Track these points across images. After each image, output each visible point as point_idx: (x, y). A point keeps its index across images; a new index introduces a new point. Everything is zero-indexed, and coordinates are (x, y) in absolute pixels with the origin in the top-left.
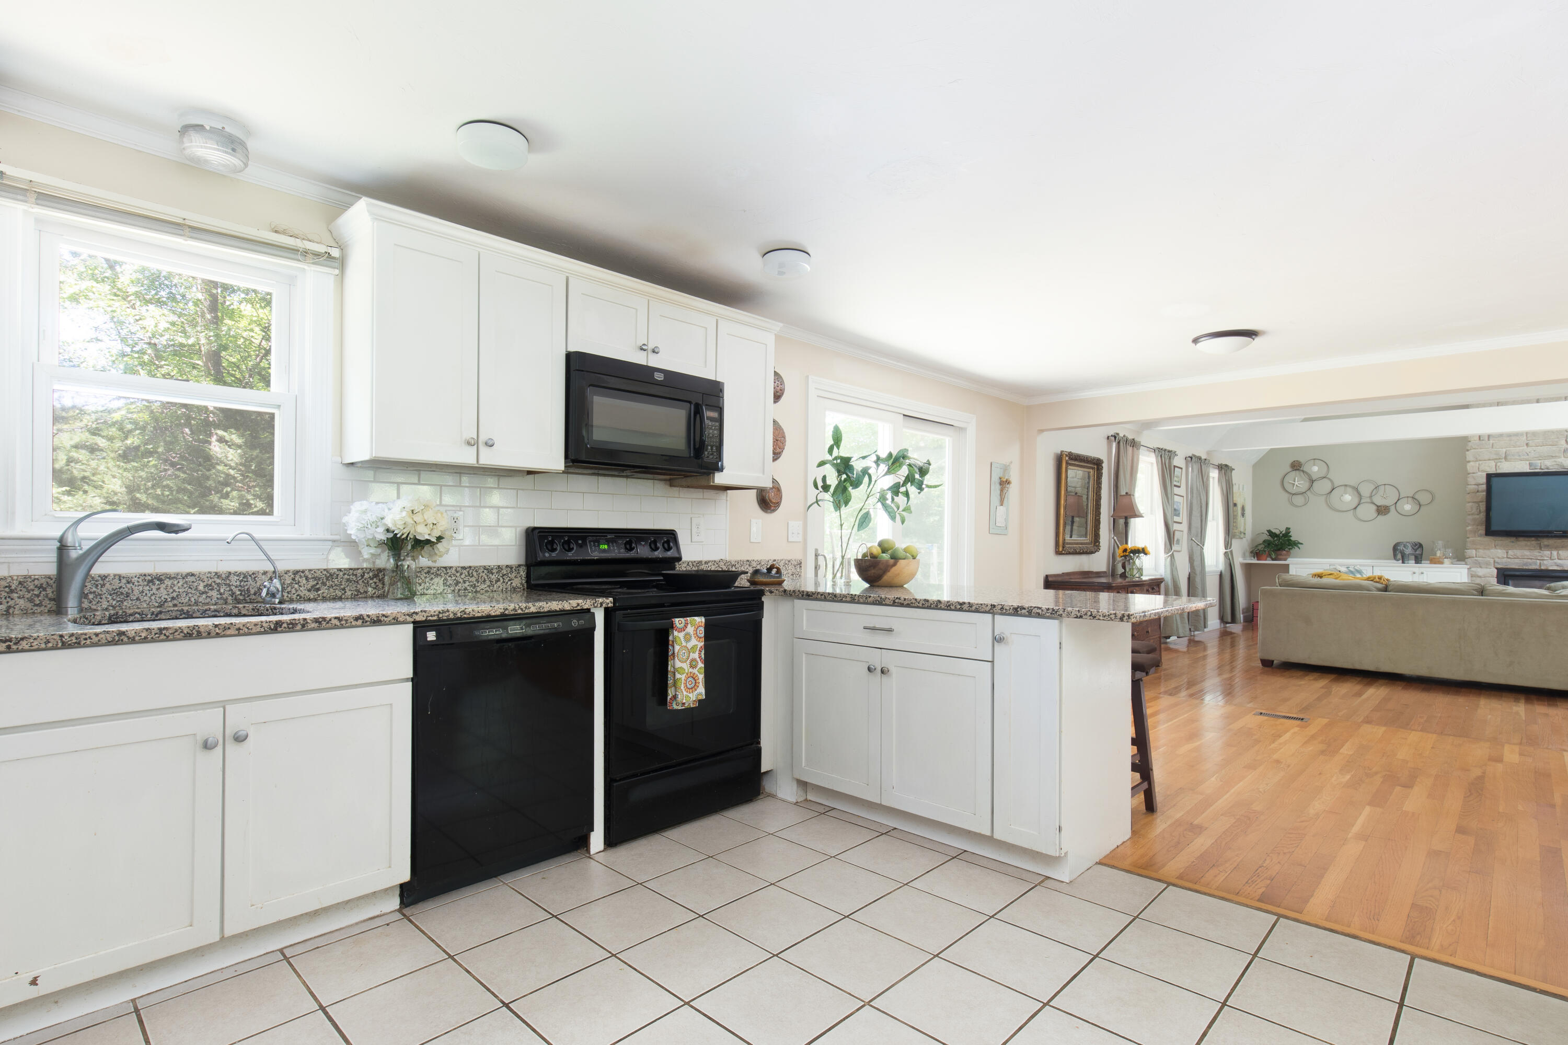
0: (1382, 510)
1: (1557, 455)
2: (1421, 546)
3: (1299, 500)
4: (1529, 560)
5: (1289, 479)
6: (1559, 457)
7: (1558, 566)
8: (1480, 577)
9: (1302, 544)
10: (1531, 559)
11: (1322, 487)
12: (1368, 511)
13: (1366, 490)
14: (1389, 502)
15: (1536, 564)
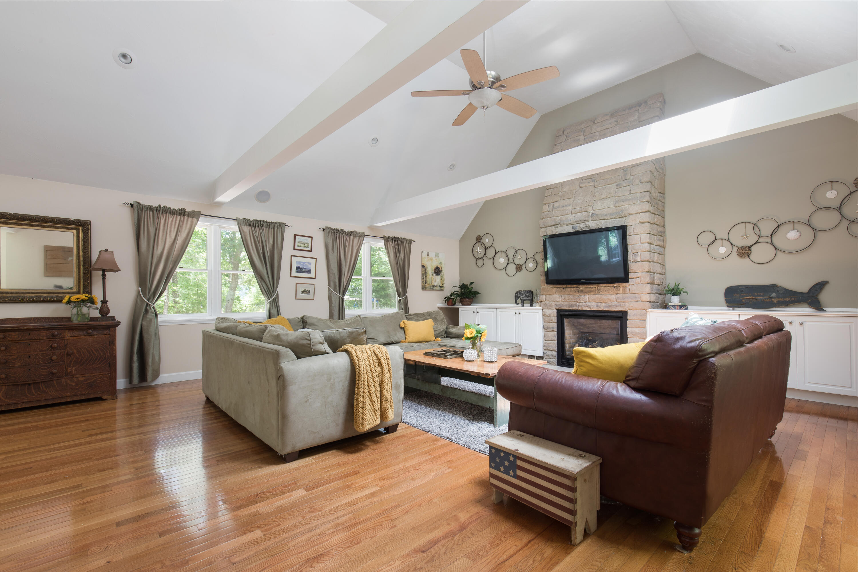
0: (519, 268)
1: (587, 219)
2: (532, 293)
3: (480, 262)
4: (573, 303)
5: (475, 250)
6: (588, 221)
7: (588, 307)
8: (547, 316)
9: (480, 293)
10: (574, 302)
11: (491, 253)
12: (512, 268)
13: (511, 254)
14: (521, 262)
15: (576, 305)
